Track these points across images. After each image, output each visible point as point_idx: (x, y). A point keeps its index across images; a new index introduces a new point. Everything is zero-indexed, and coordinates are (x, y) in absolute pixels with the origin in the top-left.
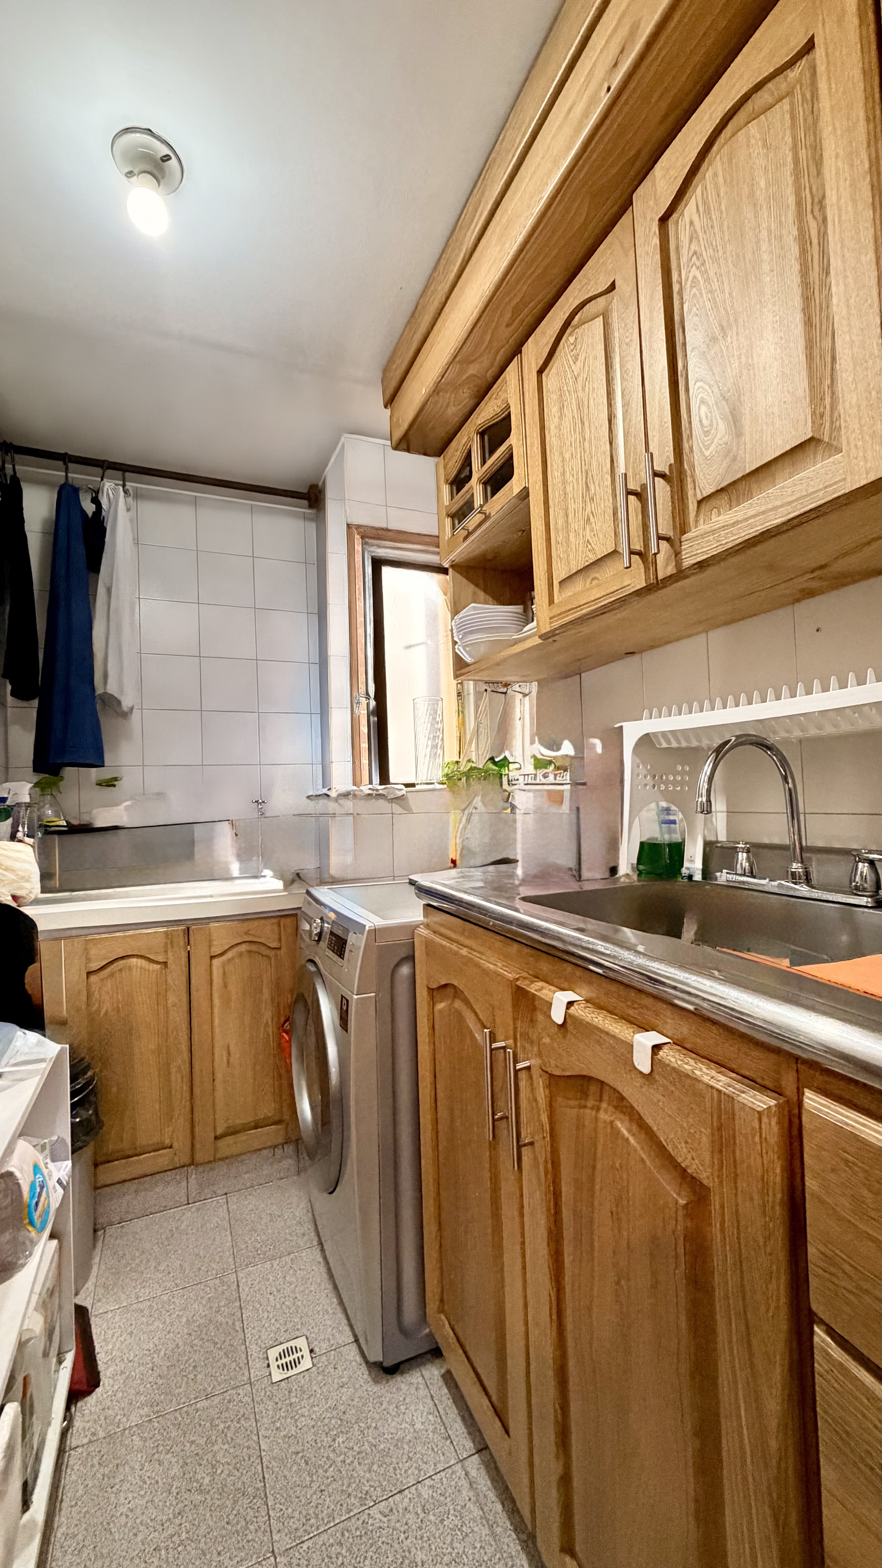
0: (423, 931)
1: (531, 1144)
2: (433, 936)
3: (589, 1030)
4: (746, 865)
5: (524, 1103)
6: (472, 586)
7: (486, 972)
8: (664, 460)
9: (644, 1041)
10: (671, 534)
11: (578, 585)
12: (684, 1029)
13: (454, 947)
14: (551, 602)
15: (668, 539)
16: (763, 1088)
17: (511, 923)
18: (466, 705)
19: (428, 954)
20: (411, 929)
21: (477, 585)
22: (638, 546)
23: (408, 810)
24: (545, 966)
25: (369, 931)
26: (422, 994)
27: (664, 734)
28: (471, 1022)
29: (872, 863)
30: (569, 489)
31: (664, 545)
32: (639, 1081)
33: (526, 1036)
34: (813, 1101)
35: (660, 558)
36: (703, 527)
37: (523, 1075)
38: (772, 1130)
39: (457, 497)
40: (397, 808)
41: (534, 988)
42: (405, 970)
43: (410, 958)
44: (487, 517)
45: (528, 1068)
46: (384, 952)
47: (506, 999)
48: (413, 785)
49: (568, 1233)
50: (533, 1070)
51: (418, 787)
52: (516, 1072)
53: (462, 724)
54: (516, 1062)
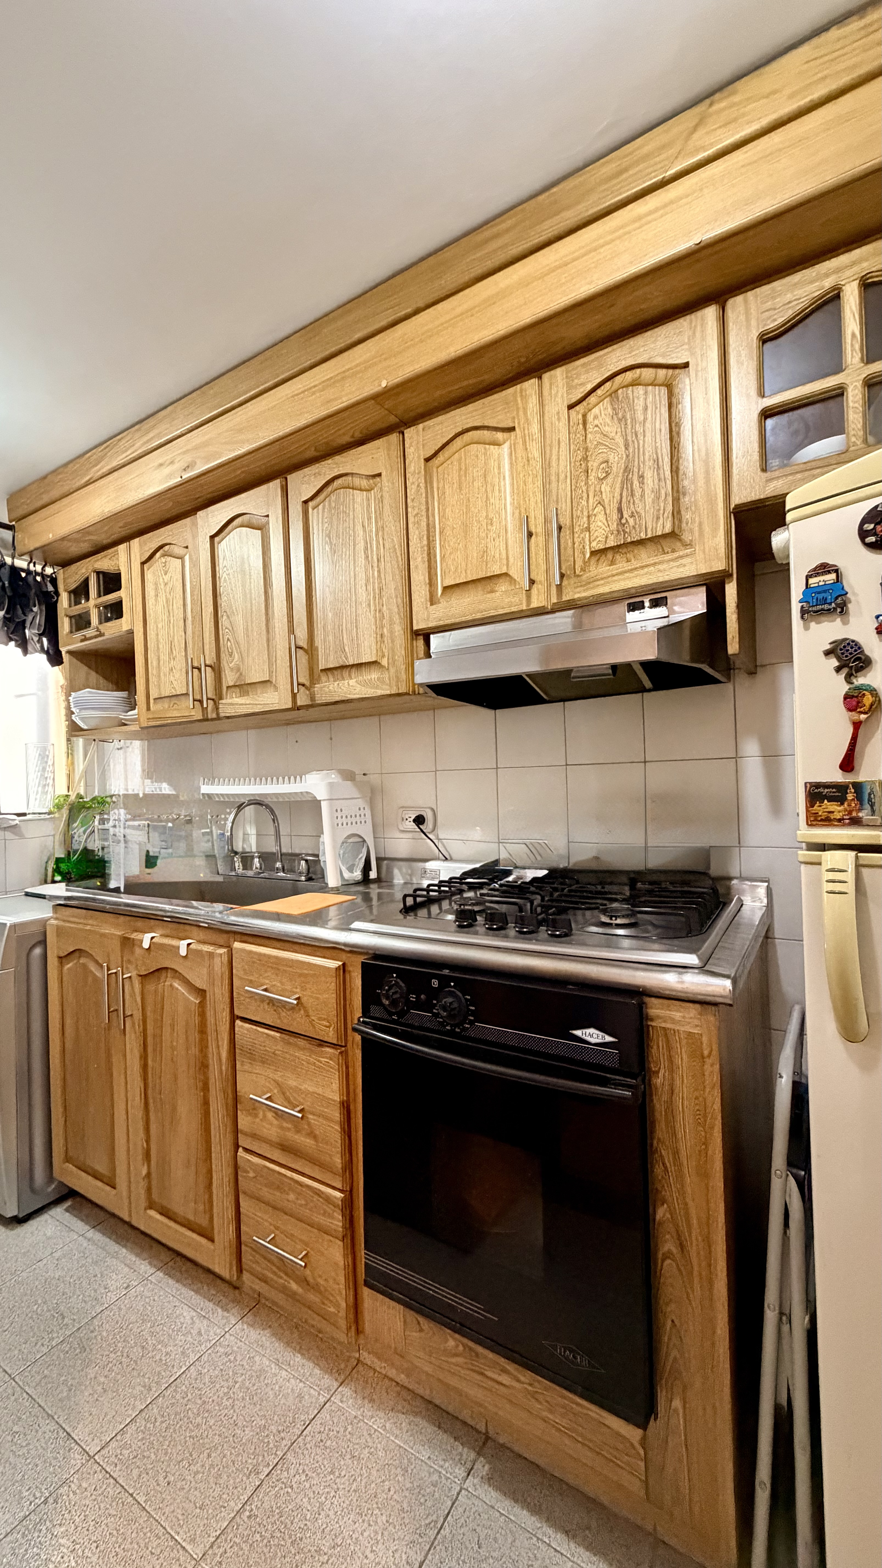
0: (53, 922)
1: (131, 1015)
2: (61, 923)
3: (162, 946)
4: (258, 865)
5: (127, 997)
6: (86, 668)
7: (103, 935)
8: (210, 659)
9: (183, 944)
10: (214, 697)
11: (166, 704)
12: (202, 935)
13: (81, 926)
14: (148, 709)
15: (213, 700)
16: (221, 946)
17: (120, 905)
18: (75, 748)
19: (58, 936)
20: (44, 923)
21: (90, 667)
22: (198, 697)
23: (21, 836)
24: (140, 923)
25: (11, 926)
26: (52, 962)
27: (217, 795)
28: (92, 967)
29: (306, 861)
30: (161, 646)
31: (210, 702)
32: (181, 960)
33: (129, 961)
34: (237, 945)
35: (210, 709)
36: (229, 701)
37: (127, 983)
38: (225, 959)
39: (73, 608)
40: (9, 835)
41: (134, 936)
42: (38, 951)
43: (43, 942)
44: (101, 635)
45: (130, 977)
46: (20, 940)
47: (116, 945)
48: (24, 814)
49: (150, 1049)
50: (133, 978)
51: (28, 817)
52: (123, 979)
53: (71, 765)
54: (123, 975)
